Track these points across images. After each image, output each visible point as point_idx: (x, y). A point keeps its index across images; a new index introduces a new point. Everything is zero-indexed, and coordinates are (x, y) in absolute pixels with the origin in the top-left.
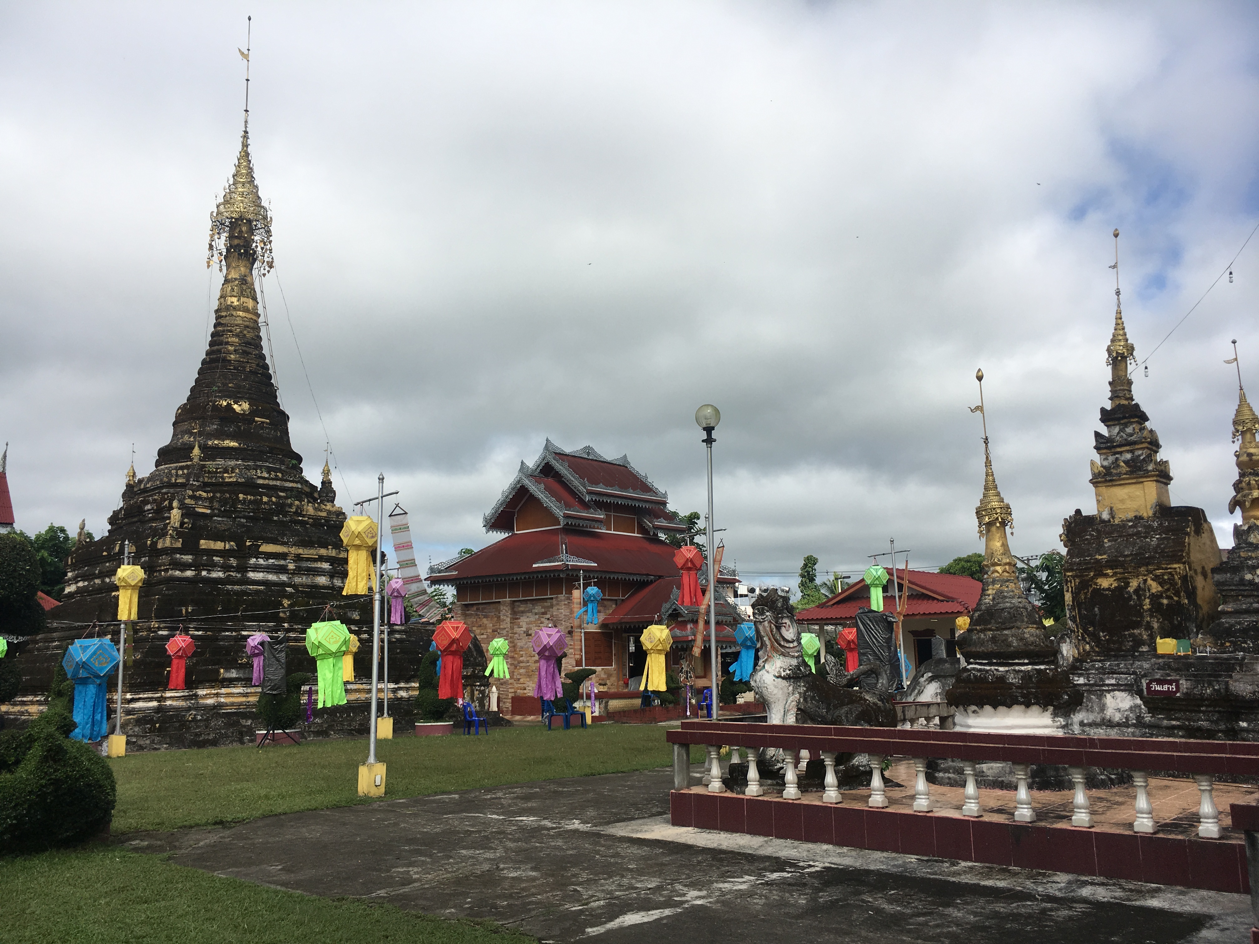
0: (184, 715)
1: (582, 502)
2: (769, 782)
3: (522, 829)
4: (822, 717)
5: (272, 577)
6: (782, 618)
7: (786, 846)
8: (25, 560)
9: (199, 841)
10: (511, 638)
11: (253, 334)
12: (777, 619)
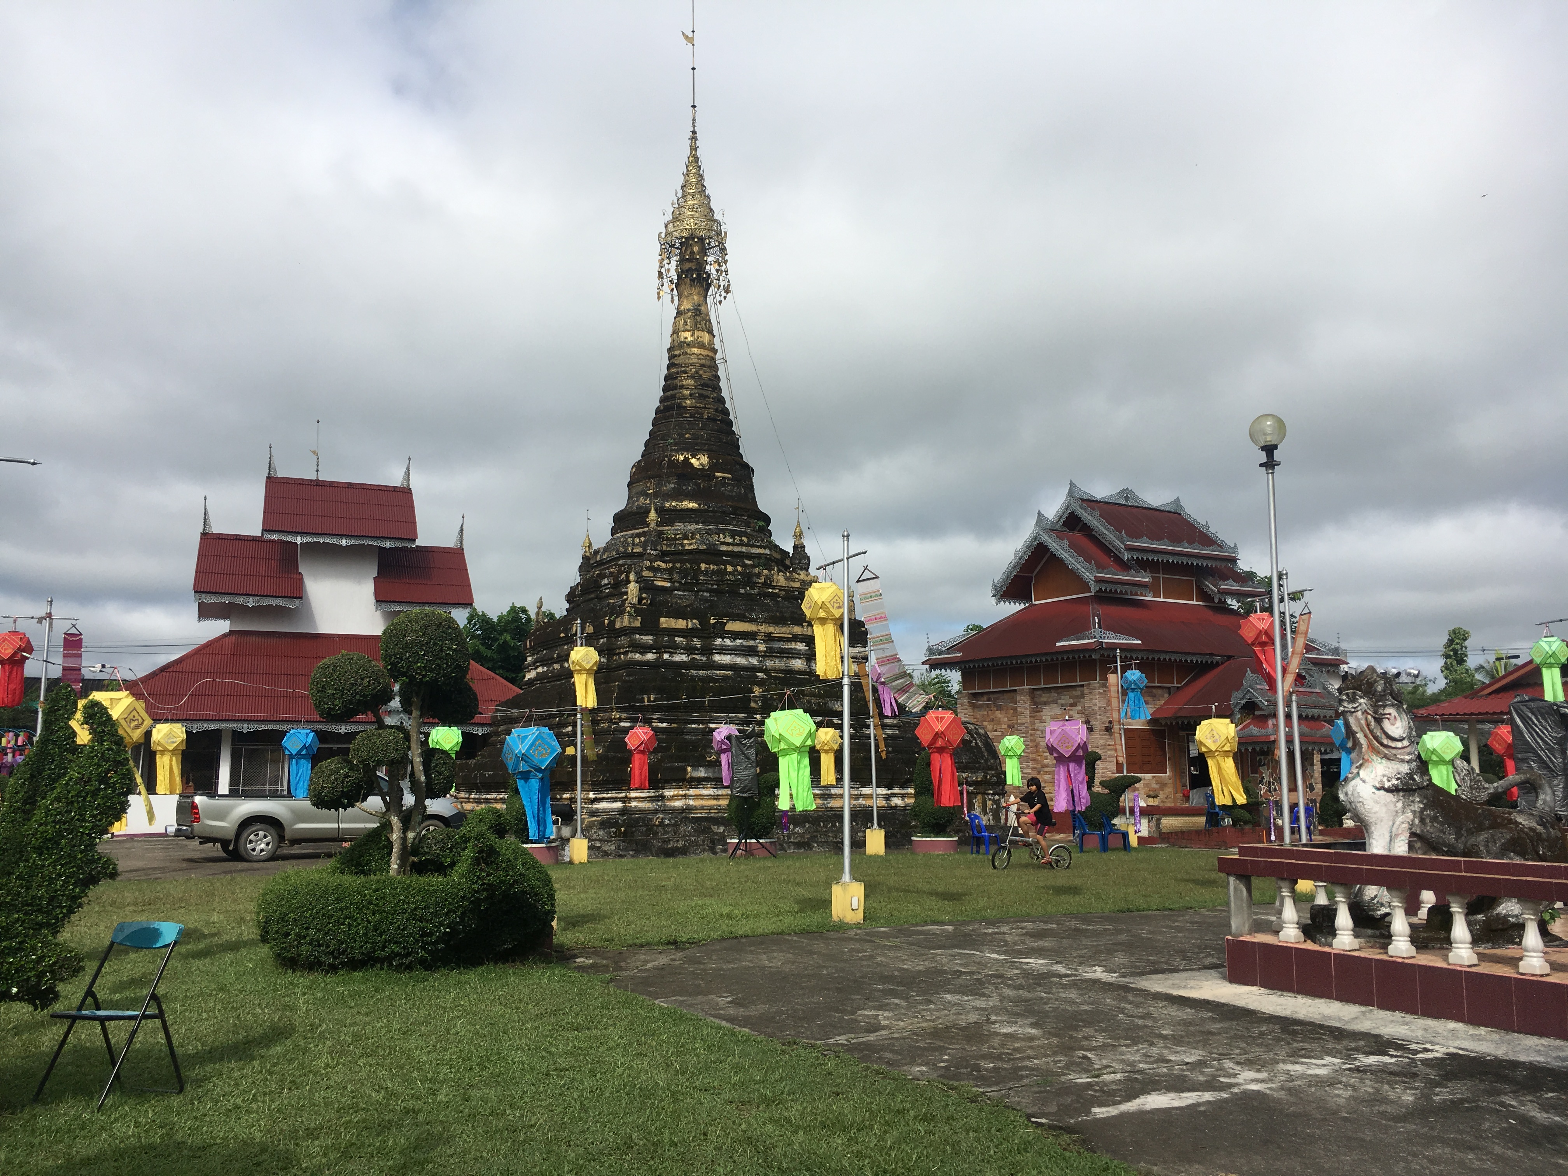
0: (651, 819)
1: (1119, 561)
2: (1370, 932)
3: (1027, 974)
4: (1449, 845)
5: (740, 661)
6: (1384, 706)
7: (1392, 1021)
8: (451, 639)
9: (646, 962)
10: (1031, 735)
11: (710, 374)
12: (1375, 707)
